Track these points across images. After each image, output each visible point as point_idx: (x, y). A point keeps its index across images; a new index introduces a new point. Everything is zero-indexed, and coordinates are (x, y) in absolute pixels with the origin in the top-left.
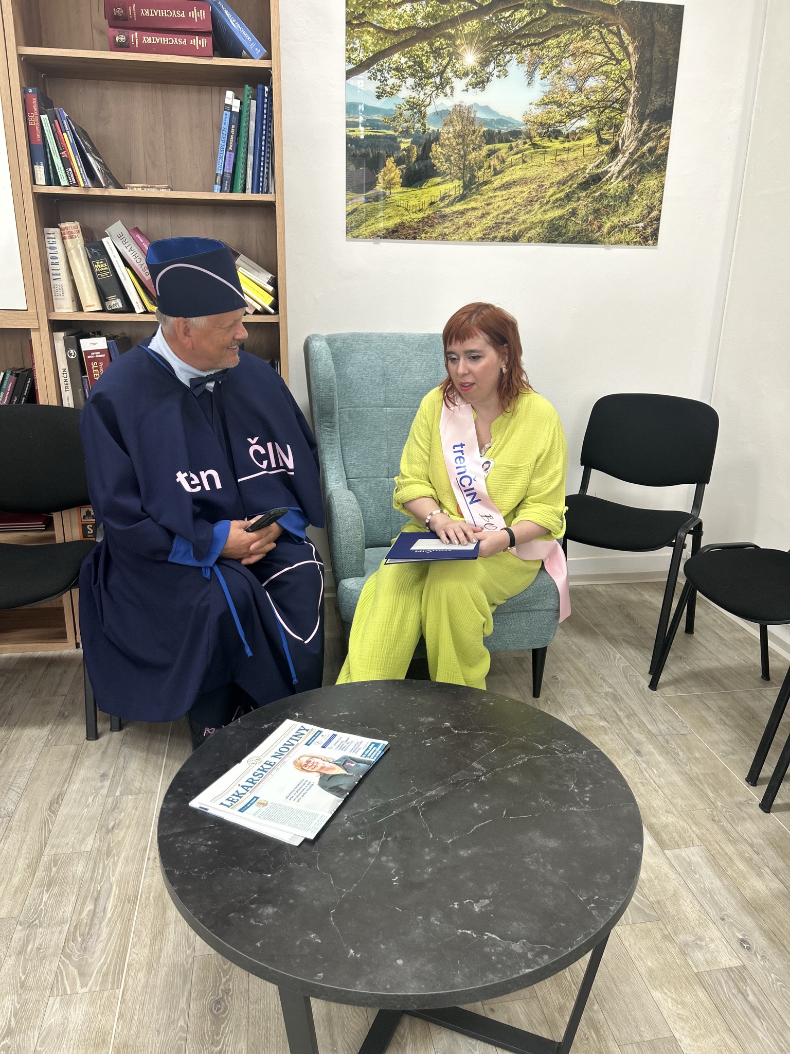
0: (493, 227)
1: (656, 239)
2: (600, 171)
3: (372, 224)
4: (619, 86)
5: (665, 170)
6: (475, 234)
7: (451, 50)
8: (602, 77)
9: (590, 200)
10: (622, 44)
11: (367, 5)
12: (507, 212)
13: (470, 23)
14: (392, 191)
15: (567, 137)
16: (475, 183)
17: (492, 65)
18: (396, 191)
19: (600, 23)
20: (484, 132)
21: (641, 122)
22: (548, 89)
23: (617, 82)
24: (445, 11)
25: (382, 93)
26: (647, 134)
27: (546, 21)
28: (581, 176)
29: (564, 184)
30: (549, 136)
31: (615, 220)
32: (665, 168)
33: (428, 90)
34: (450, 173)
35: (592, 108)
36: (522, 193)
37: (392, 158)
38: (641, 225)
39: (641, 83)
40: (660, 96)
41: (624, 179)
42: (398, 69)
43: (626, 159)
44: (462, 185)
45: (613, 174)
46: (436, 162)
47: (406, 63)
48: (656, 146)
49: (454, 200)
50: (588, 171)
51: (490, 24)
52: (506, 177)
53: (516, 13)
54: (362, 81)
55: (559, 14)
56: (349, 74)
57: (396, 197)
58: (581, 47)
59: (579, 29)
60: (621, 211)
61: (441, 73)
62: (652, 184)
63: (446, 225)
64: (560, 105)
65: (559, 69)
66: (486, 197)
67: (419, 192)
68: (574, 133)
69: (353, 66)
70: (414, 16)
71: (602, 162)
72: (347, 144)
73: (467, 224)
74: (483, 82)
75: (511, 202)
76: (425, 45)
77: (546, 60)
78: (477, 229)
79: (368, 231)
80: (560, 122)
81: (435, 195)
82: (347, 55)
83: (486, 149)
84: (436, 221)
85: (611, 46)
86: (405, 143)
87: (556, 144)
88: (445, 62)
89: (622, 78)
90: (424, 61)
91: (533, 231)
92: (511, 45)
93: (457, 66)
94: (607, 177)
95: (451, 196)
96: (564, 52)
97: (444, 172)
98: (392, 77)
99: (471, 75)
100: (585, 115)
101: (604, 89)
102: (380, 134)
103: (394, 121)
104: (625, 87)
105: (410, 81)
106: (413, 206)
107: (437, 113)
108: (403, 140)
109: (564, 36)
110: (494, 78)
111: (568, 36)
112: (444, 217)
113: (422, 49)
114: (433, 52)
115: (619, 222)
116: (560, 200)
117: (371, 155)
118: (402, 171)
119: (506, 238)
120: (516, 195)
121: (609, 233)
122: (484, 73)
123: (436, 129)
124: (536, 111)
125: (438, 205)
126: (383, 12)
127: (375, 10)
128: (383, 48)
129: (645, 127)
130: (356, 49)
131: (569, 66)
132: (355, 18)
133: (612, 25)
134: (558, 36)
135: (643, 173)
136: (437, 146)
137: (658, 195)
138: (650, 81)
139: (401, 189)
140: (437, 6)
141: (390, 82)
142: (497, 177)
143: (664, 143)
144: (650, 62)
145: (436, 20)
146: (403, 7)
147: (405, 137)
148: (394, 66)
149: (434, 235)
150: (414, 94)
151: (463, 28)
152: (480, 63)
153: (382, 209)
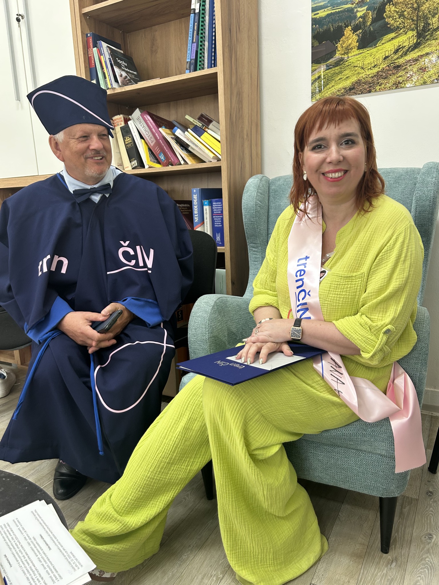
3: (333, 86)
6: (430, 77)
14: (350, 55)
16: (429, 30)
18: (353, 54)
34: (404, 27)
37: (350, 27)
44: (416, 34)
46: (390, 20)
49: (408, 50)
57: (353, 59)
63: (400, 74)
67: (374, 50)
72: (312, 25)
73: (421, 69)
78: (432, 72)
79: (329, 93)
81: (389, 49)
84: (390, 72)
86: (361, 12)
95: (405, 47)
97: (398, 27)
102: (339, 10)
106: (369, 64)
108: (359, 9)
112: (398, 67)
117: (332, 29)
118: (359, 36)
125: (392, 58)
136: (391, 6)
139: (357, 52)
147: (361, 6)
149: (388, 85)
153: (341, 72)
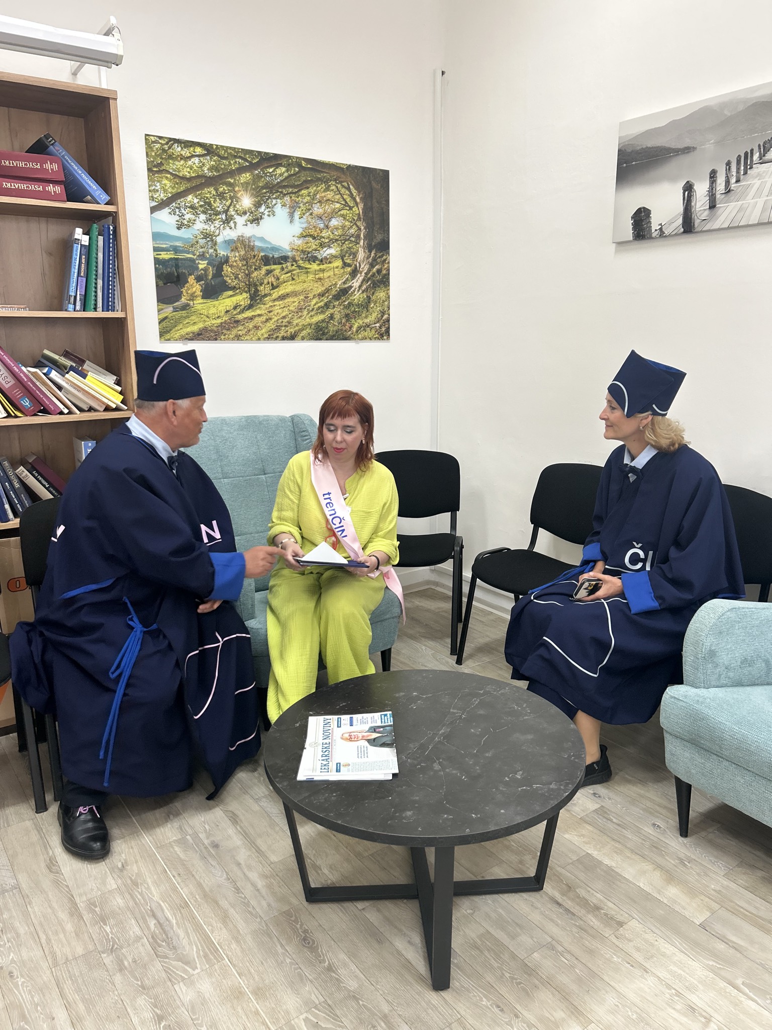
0: (275, 329)
1: (389, 335)
2: (346, 286)
3: (181, 329)
4: (353, 225)
5: (389, 286)
6: (262, 335)
7: (232, 195)
8: (341, 218)
9: (342, 307)
10: (351, 195)
11: (164, 157)
12: (284, 317)
13: (244, 175)
14: (195, 302)
15: (321, 261)
16: (258, 295)
17: (263, 207)
18: (198, 302)
19: (335, 180)
20: (262, 256)
21: (370, 251)
22: (304, 225)
23: (351, 222)
24: (224, 165)
25: (181, 225)
26: (374, 260)
27: (299, 177)
28: (334, 290)
29: (323, 296)
30: (309, 261)
31: (360, 322)
32: (389, 283)
33: (217, 223)
34: (239, 288)
35: (337, 240)
36: (293, 303)
37: (193, 276)
38: (378, 325)
39: (367, 224)
40: (380, 233)
41: (363, 292)
42: (192, 207)
43: (363, 277)
44: (249, 297)
45: (355, 289)
46: (227, 279)
47: (198, 202)
48: (381, 268)
49: (244, 309)
50: (338, 286)
51: (259, 177)
52: (281, 291)
53: (277, 170)
54: (164, 215)
55: (307, 172)
56: (153, 210)
57: (199, 307)
58: (325, 196)
59: (322, 184)
60: (364, 315)
61: (226, 212)
62: (382, 296)
63: (239, 328)
64: (314, 238)
65: (311, 211)
66: (268, 306)
67: (216, 303)
68: (326, 258)
69: (156, 204)
70: (201, 167)
71: (347, 279)
72: (155, 265)
73: (255, 327)
74: (258, 219)
75: (286, 310)
76: (212, 189)
77: (301, 205)
78: (264, 331)
79: (178, 334)
80: (316, 250)
81: (229, 305)
82: (151, 195)
83: (264, 269)
84: (232, 325)
85: (345, 197)
86: (202, 265)
87: (314, 266)
88: (228, 203)
89: (354, 220)
90: (212, 202)
91: (305, 332)
92: (275, 193)
93: (238, 206)
94: (352, 290)
95: (241, 305)
96: (313, 199)
97: (235, 287)
98: (188, 213)
99: (248, 214)
100: (332, 246)
101: (343, 227)
102: (182, 257)
103: (192, 247)
104: (357, 226)
105: (203, 217)
106: (213, 314)
107: (225, 241)
108: (200, 262)
109: (312, 188)
110: (265, 217)
111: (315, 188)
112: (237, 322)
113: (210, 193)
114: (218, 195)
115: (363, 323)
116: (321, 307)
117: (176, 274)
118: (202, 287)
119: (286, 337)
120: (290, 304)
121: (357, 331)
122: (258, 212)
123: (225, 254)
124: (297, 241)
125: (232, 312)
126: (177, 163)
127: (170, 161)
128: (179, 191)
129: (373, 255)
130: (157, 191)
131: (317, 209)
132: (154, 166)
133: (344, 182)
134: (308, 188)
135: (375, 287)
136: (228, 267)
137: (386, 303)
138: (373, 222)
139: (202, 301)
140: (219, 161)
141: (187, 217)
142: (275, 290)
143: (386, 266)
144: (371, 208)
145: (219, 171)
146: (193, 160)
147: (202, 260)
148: (189, 205)
149: (231, 336)
150: (206, 227)
151: (240, 178)
152: (255, 205)
153: (188, 317)
